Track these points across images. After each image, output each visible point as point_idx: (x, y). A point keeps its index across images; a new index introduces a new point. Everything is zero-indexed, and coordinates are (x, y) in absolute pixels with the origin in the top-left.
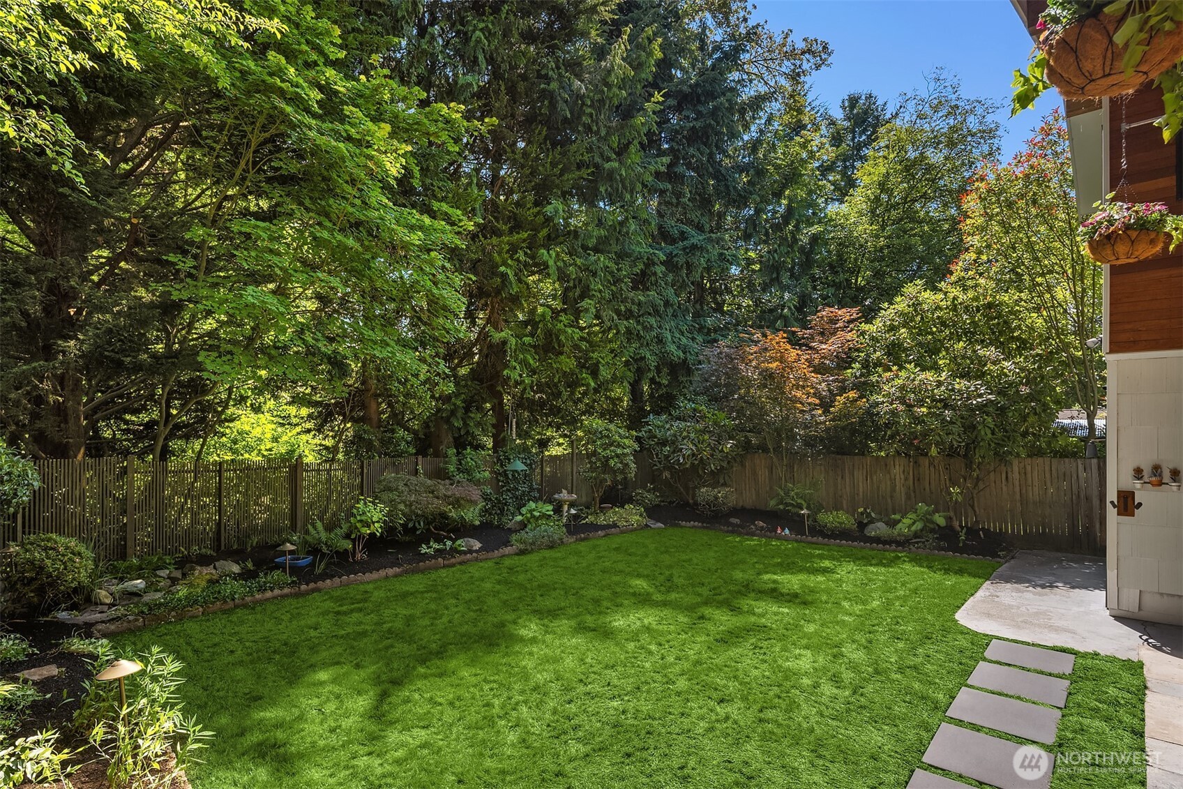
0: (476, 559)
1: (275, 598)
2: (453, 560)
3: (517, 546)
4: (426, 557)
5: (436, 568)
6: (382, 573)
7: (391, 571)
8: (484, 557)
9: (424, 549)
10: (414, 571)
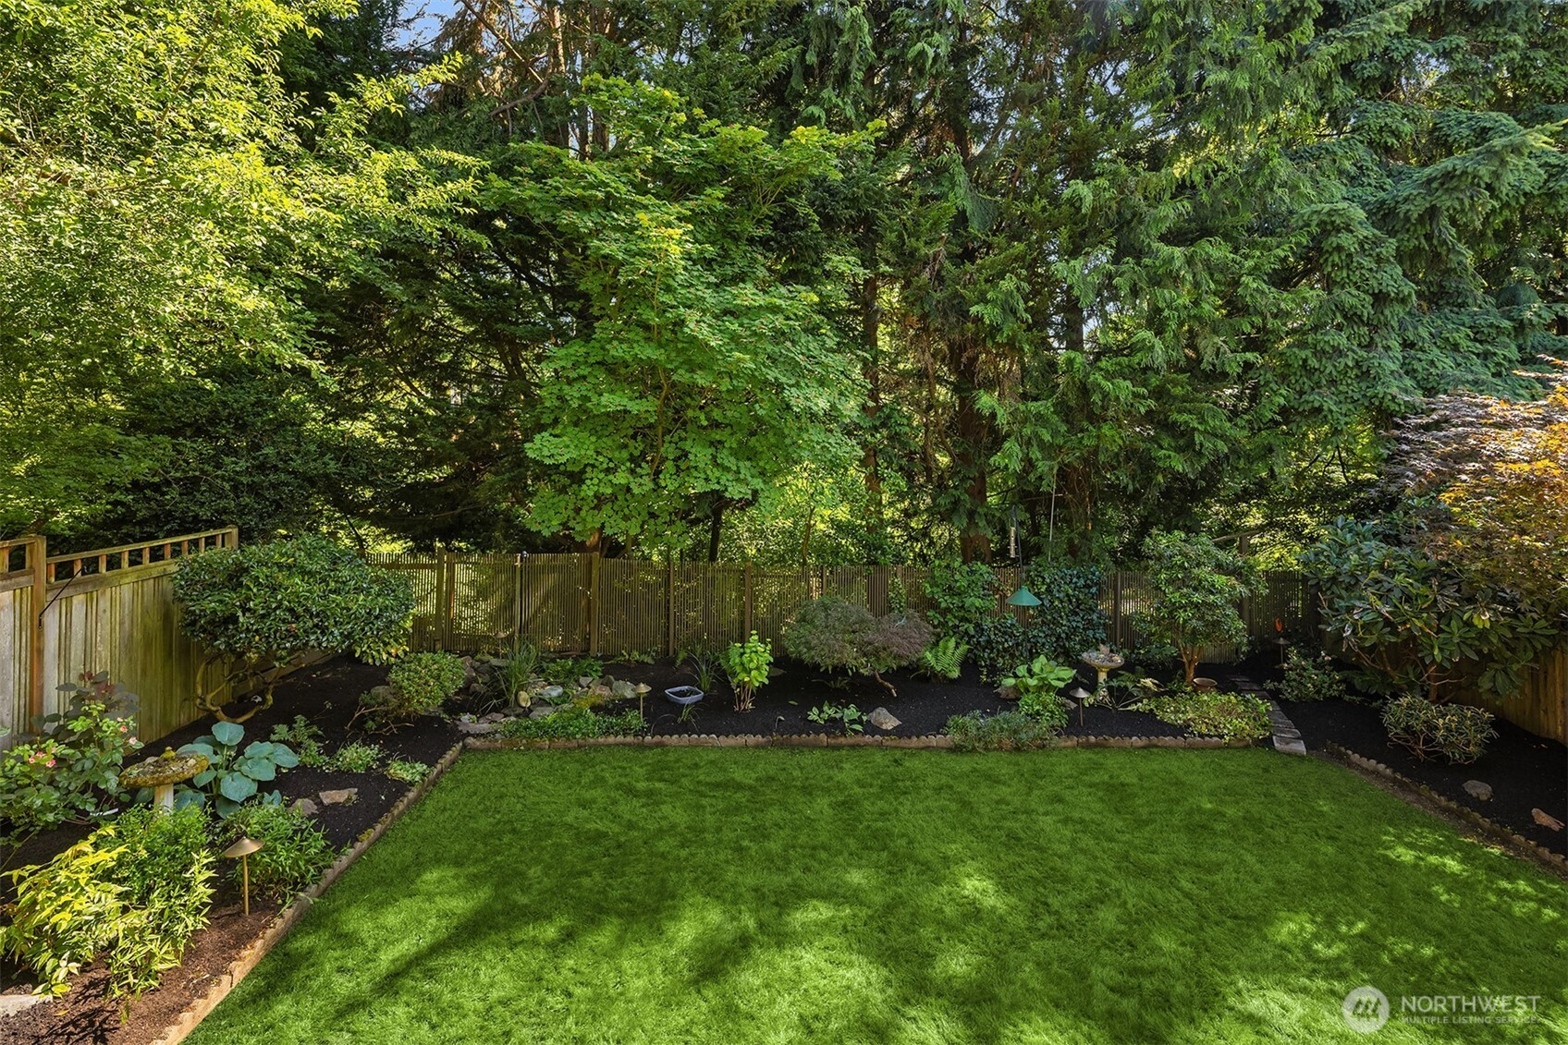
0: (880, 746)
1: (617, 745)
2: (842, 740)
3: (954, 737)
4: (813, 727)
5: (815, 746)
6: (741, 739)
7: (751, 739)
8: (893, 743)
9: (814, 715)
10: (781, 746)
